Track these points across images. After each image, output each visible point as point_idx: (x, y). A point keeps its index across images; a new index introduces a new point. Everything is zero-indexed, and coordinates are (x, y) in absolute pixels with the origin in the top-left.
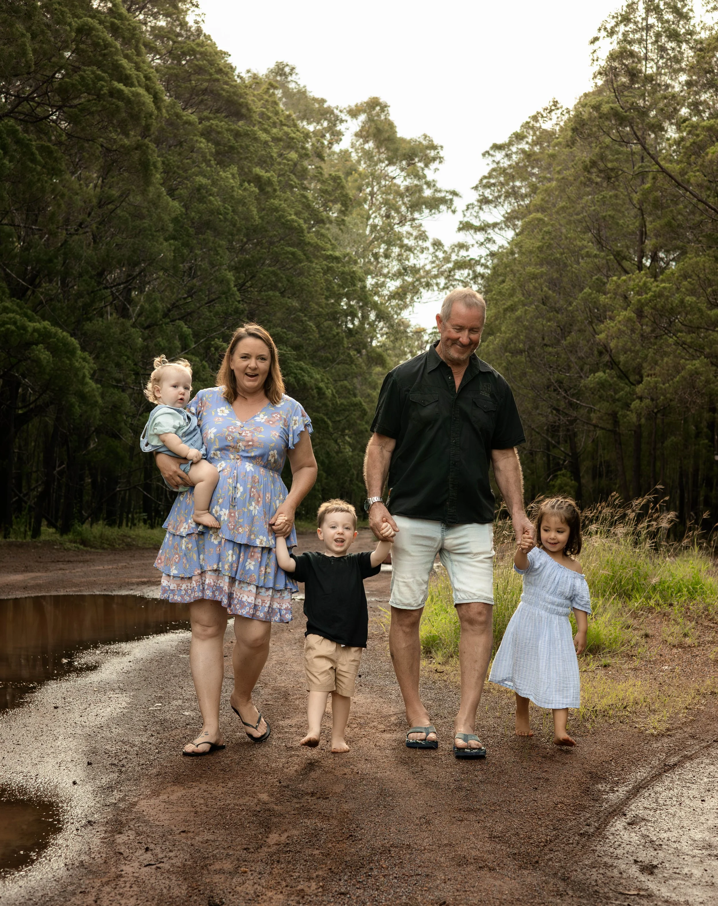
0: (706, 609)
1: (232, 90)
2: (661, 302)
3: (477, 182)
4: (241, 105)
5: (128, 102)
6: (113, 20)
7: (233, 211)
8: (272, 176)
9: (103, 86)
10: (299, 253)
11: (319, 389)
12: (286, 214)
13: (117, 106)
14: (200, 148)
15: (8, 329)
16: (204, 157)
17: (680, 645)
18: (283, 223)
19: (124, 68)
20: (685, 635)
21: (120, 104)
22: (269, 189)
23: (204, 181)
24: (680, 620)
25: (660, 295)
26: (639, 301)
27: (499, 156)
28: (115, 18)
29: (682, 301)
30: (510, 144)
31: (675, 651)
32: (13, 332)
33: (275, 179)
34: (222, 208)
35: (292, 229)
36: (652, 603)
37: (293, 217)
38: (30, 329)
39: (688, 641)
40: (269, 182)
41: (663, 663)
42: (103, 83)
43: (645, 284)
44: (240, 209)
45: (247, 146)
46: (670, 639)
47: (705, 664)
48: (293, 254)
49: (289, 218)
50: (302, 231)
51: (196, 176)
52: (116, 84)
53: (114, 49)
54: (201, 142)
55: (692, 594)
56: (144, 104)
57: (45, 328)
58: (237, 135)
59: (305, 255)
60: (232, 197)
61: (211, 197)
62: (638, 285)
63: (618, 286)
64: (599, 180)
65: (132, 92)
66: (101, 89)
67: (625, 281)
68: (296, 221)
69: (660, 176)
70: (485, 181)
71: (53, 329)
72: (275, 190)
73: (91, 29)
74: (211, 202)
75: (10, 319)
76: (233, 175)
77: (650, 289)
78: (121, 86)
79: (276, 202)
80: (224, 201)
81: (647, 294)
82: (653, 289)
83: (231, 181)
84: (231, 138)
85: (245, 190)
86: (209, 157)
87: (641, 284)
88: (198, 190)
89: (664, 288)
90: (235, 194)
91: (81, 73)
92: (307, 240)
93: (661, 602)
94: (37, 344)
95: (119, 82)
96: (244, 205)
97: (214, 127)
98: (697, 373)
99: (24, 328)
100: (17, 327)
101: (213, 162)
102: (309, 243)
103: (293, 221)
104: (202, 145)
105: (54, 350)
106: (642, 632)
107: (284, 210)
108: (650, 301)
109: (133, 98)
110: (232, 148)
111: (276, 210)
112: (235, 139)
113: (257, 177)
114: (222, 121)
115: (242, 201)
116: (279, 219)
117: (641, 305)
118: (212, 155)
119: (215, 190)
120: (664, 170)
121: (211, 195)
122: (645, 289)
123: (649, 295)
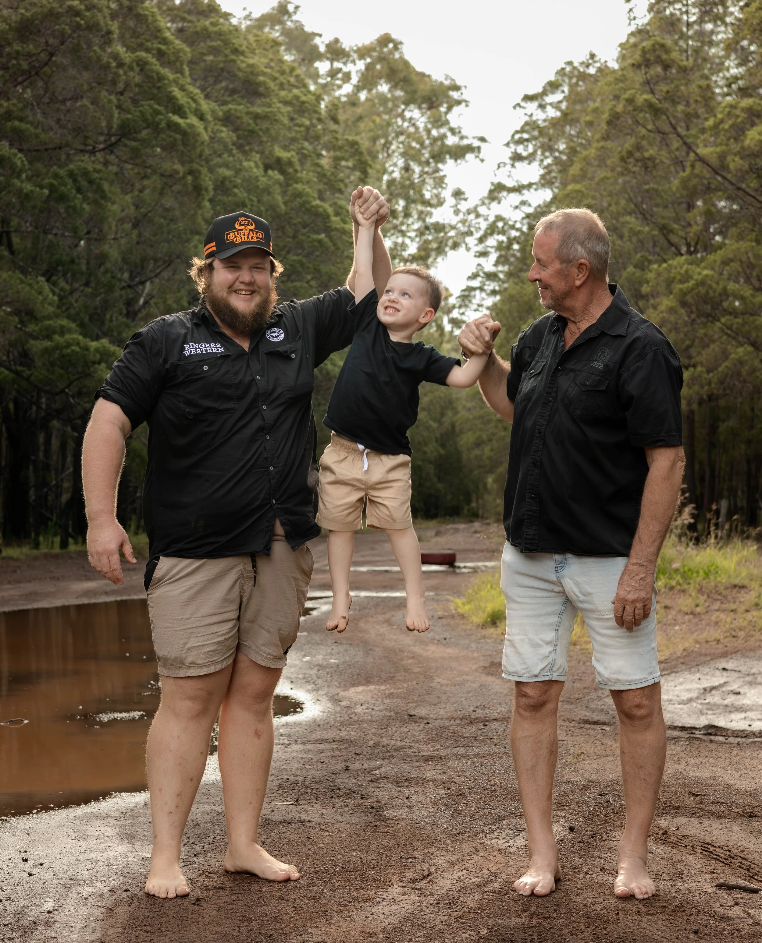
0: (716, 586)
1: (249, 70)
2: (702, 290)
4: (259, 84)
5: (184, 133)
6: (159, 46)
7: (259, 201)
8: (292, 156)
9: (161, 120)
10: (326, 239)
12: (311, 199)
13: (175, 139)
14: (222, 138)
15: (73, 351)
16: (226, 146)
17: (692, 613)
18: (307, 210)
19: (177, 99)
20: (697, 606)
21: (178, 137)
22: (290, 170)
23: (228, 173)
24: (693, 594)
25: (702, 283)
26: (681, 290)
27: (532, 107)
28: (160, 43)
29: (725, 289)
30: (544, 93)
31: (687, 617)
32: (77, 353)
34: (247, 201)
35: (317, 215)
36: (674, 583)
37: (318, 202)
38: (92, 349)
39: (698, 609)
40: (290, 163)
41: (675, 625)
42: (161, 117)
43: (687, 271)
44: (265, 198)
45: (268, 130)
46: (685, 609)
47: (708, 625)
48: (320, 241)
49: (314, 203)
50: (328, 217)
51: (220, 166)
52: (170, 115)
53: (166, 82)
54: (221, 131)
55: (707, 574)
56: (198, 134)
57: (104, 347)
58: (256, 117)
59: (332, 241)
60: (257, 187)
61: (236, 190)
62: (680, 274)
63: (659, 274)
64: (636, 169)
65: (188, 124)
66: (159, 124)
67: (666, 269)
68: (321, 207)
69: (698, 164)
70: (517, 136)
72: (296, 171)
73: (146, 63)
74: (235, 195)
75: (73, 339)
76: (255, 162)
77: (691, 278)
78: (176, 118)
79: (299, 186)
80: (249, 191)
81: (688, 282)
82: (695, 277)
83: (255, 170)
84: (251, 122)
85: (270, 178)
86: (231, 147)
87: (683, 271)
88: (223, 182)
89: (707, 276)
90: (259, 183)
91: (141, 108)
92: (334, 226)
93: (681, 581)
94: (99, 363)
95: (174, 113)
96: (269, 193)
97: (233, 112)
98: (741, 363)
100: (80, 348)
101: (235, 151)
102: (336, 229)
103: (318, 206)
104: (223, 135)
106: (663, 605)
107: (308, 195)
108: (692, 289)
109: (189, 130)
110: (252, 132)
111: (299, 195)
112: (255, 122)
113: (279, 160)
114: (240, 104)
115: (267, 191)
116: (303, 205)
117: (684, 294)
118: (234, 144)
119: (239, 181)
120: (701, 159)
121: (235, 186)
122: (687, 277)
123: (691, 283)
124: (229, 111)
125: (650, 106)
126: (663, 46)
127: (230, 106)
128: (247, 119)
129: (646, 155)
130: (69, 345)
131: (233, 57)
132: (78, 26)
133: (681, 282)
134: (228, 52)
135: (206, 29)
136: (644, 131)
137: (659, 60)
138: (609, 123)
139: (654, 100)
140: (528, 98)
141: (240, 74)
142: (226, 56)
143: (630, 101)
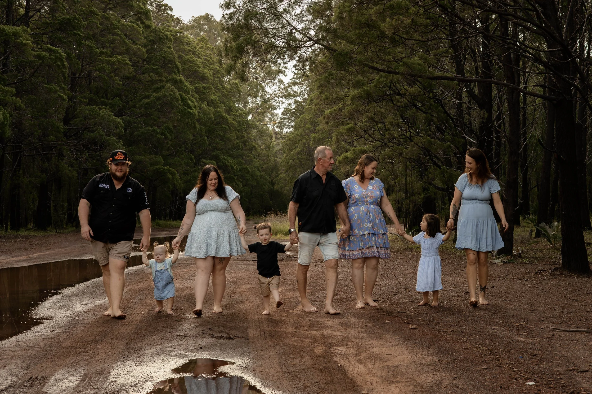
11: (232, 167)
22: (215, 102)
33: (217, 99)
34: (203, 118)
35: (224, 118)
48: (225, 128)
49: (223, 115)
50: (228, 119)
59: (229, 127)
70: (295, 76)
71: (171, 169)
72: (217, 103)
76: (205, 104)
79: (218, 109)
80: (204, 114)
83: (205, 108)
85: (210, 110)
92: (229, 122)
99: (164, 169)
105: (171, 174)
107: (221, 112)
110: (204, 93)
111: (218, 112)
112: (205, 90)
113: (212, 100)
114: (200, 84)
115: (209, 114)
116: (219, 115)
118: (199, 99)
124: (197, 87)
127: (197, 85)
128: (202, 90)
130: (160, 169)
131: (198, 69)
134: (196, 67)
135: (189, 59)
141: (200, 75)
142: (195, 69)
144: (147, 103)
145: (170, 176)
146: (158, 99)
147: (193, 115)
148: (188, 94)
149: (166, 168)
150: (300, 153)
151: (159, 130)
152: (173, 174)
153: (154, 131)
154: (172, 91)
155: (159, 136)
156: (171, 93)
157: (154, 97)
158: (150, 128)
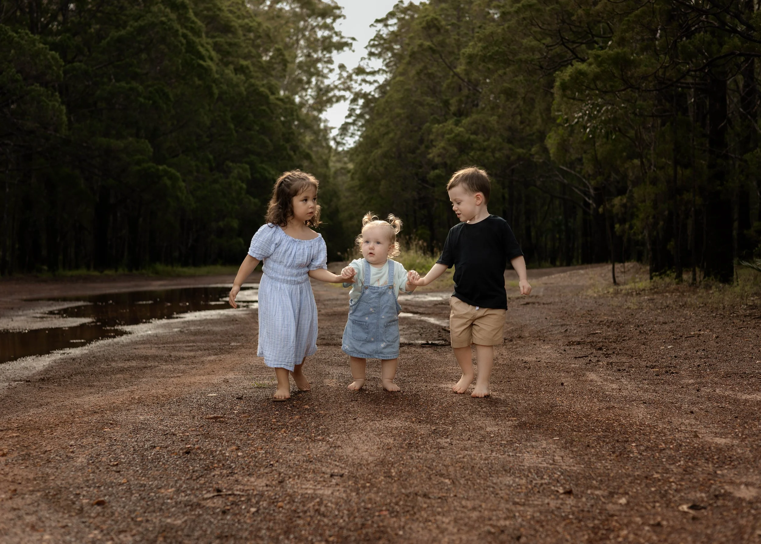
2: (458, 138)
3: (367, 44)
4: (231, 27)
6: (191, 25)
7: (233, 91)
8: (249, 63)
10: (267, 109)
12: (259, 87)
13: (201, 72)
15: (152, 171)
18: (257, 93)
19: (201, 52)
21: (203, 71)
25: (458, 135)
27: (380, 26)
32: (154, 172)
34: (227, 90)
35: (262, 96)
37: (263, 89)
40: (248, 68)
42: (194, 62)
44: (236, 89)
45: (236, 51)
48: (264, 110)
49: (260, 90)
50: (268, 97)
52: (199, 60)
56: (212, 69)
58: (230, 44)
60: (232, 83)
65: (207, 65)
66: (194, 65)
69: (455, 77)
70: (372, 43)
71: (170, 169)
72: (250, 72)
73: (187, 36)
75: (151, 165)
76: (231, 70)
79: (253, 81)
80: (228, 85)
82: (455, 132)
83: (231, 74)
85: (238, 78)
87: (449, 128)
89: (461, 131)
90: (233, 81)
92: (271, 102)
94: (163, 177)
97: (218, 42)
99: (158, 170)
100: (155, 169)
107: (257, 85)
108: (454, 138)
110: (229, 53)
111: (252, 85)
112: (230, 47)
113: (242, 66)
114: (222, 37)
115: (237, 85)
116: (255, 90)
117: (449, 140)
119: (223, 80)
120: (456, 74)
121: (221, 83)
122: (451, 131)
123: (453, 135)
124: (216, 42)
125: (430, 48)
126: (436, 19)
127: (217, 39)
128: (226, 47)
129: (430, 71)
130: (149, 168)
131: (218, 13)
132: (165, 29)
133: (449, 134)
134: (216, 10)
136: (427, 61)
137: (435, 26)
138: (410, 56)
139: (433, 46)
140: (377, 21)
141: (222, 22)
142: (214, 12)
143: (421, 45)
144: (120, 40)
145: (168, 182)
146: (141, 30)
147: (207, 70)
148: (200, 36)
149: (161, 168)
150: (385, 155)
151: (140, 88)
152: (172, 178)
153: (132, 89)
154: (166, 16)
155: (142, 100)
156: (163, 19)
157: (131, 26)
158: (123, 84)
